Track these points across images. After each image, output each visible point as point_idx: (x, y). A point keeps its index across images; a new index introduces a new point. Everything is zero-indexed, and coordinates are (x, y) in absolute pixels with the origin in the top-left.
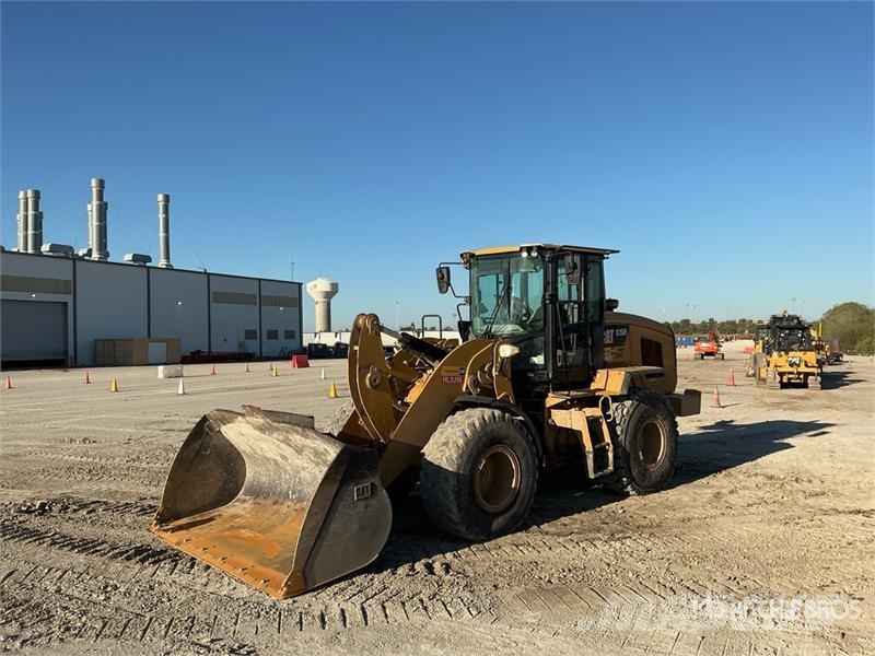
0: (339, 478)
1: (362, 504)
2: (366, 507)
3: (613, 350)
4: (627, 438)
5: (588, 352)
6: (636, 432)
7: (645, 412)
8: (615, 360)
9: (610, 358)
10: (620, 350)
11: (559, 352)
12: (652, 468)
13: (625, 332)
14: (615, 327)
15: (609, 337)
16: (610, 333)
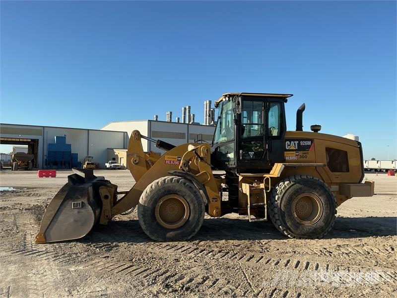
0: (64, 197)
1: (76, 211)
2: (78, 212)
3: (298, 154)
4: (283, 203)
5: (266, 152)
6: (290, 200)
7: (300, 189)
8: (299, 159)
9: (295, 158)
10: (305, 153)
11: (241, 151)
12: (307, 224)
13: (309, 143)
14: (299, 140)
15: (293, 145)
16: (295, 144)
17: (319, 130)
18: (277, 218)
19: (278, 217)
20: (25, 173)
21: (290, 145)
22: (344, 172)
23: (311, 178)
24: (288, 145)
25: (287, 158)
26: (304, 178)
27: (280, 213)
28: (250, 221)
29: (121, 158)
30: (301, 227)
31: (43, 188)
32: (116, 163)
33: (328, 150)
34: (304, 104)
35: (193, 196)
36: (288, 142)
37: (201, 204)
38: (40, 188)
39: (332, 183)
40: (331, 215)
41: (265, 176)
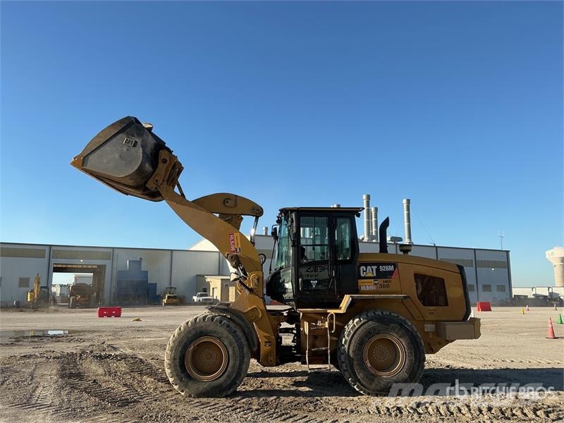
3: (377, 282)
4: (351, 347)
5: (333, 281)
6: (361, 344)
7: (374, 328)
8: (380, 290)
9: (373, 288)
10: (386, 282)
11: (300, 280)
12: (385, 375)
13: (391, 268)
14: (378, 264)
15: (370, 271)
16: (372, 269)
17: (410, 251)
18: (345, 369)
19: (346, 367)
20: (83, 312)
21: (366, 271)
22: (441, 306)
23: (387, 315)
24: (364, 271)
25: (363, 288)
26: (378, 315)
27: (347, 362)
28: (309, 372)
29: (213, 289)
30: (376, 380)
31: (93, 332)
32: (206, 295)
33: (418, 277)
34: (388, 218)
35: (232, 337)
36: (363, 268)
37: (243, 348)
38: (89, 331)
39: (425, 321)
40: (417, 364)
41: (328, 311)
